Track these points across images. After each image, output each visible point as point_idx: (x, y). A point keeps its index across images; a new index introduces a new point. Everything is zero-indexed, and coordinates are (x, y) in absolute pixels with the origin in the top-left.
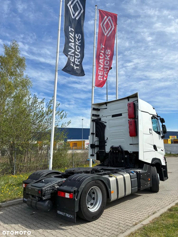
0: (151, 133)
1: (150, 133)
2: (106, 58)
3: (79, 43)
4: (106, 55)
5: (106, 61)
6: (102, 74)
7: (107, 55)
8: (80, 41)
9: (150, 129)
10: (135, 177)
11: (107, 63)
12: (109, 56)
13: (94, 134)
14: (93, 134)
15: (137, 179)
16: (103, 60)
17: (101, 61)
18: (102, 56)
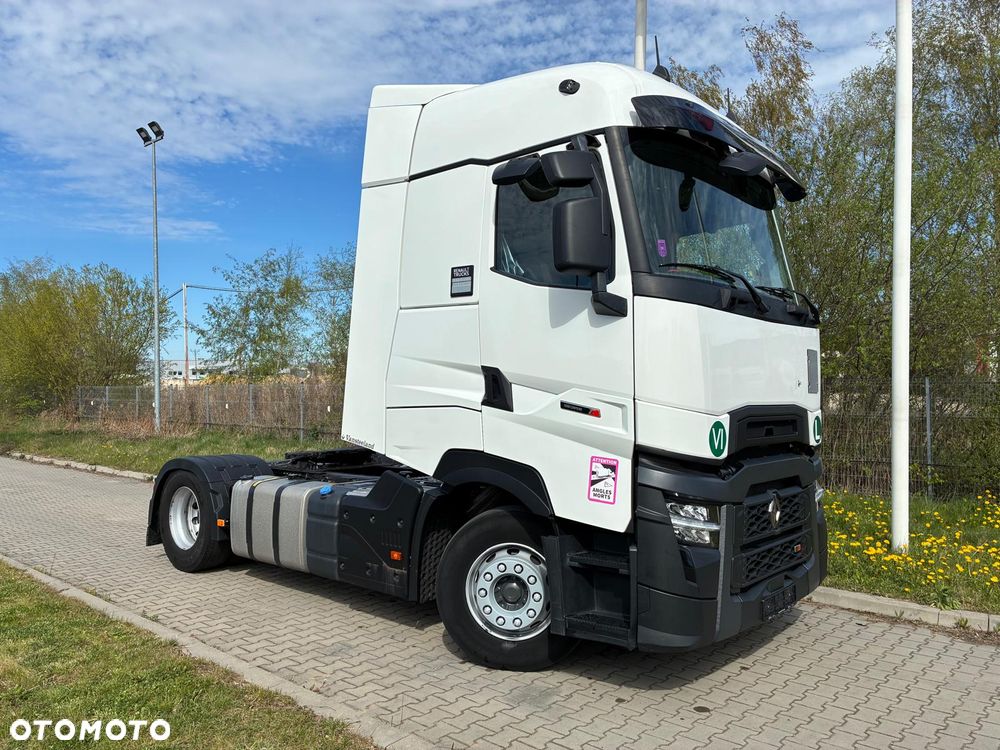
1: (453, 295)
15: (335, 524)
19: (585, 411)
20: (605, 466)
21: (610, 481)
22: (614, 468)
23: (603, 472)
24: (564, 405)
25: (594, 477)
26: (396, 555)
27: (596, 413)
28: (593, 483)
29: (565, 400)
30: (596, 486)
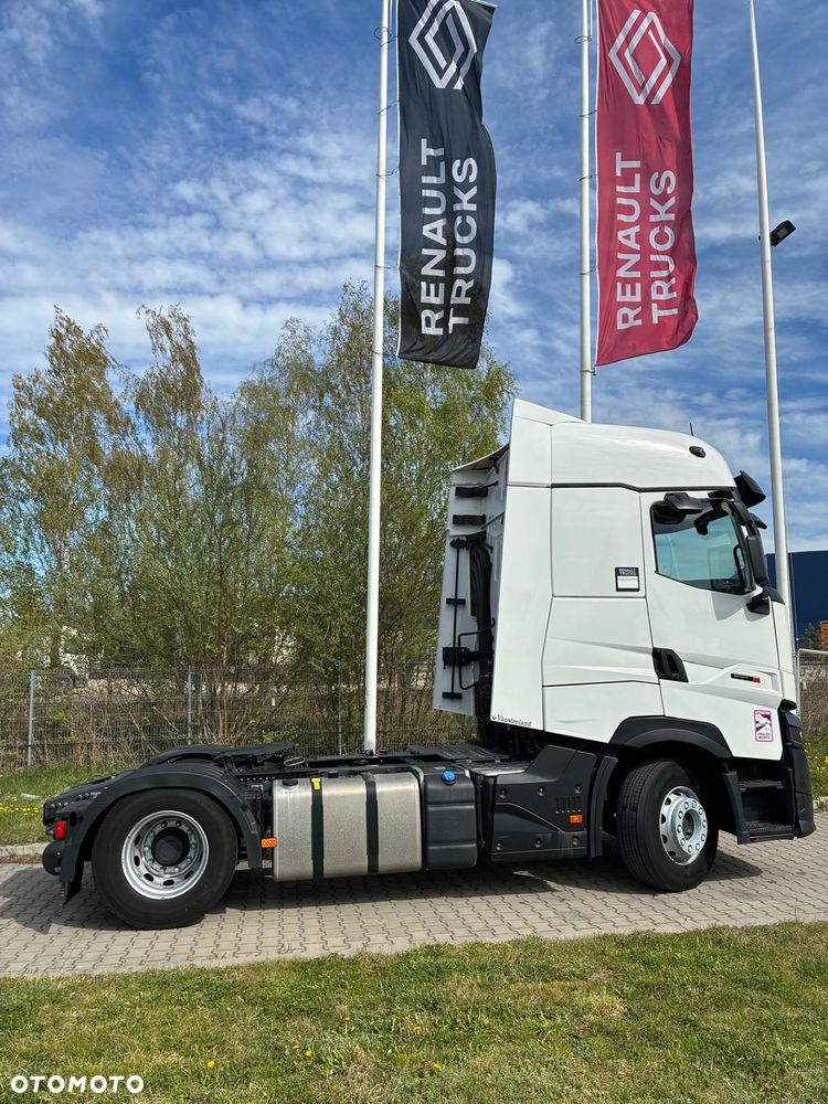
0: (638, 590)
1: (618, 590)
2: (653, 218)
3: (470, 201)
4: (653, 203)
5: (656, 230)
6: (638, 298)
7: (657, 199)
8: (474, 191)
9: (617, 569)
10: (469, 798)
11: (661, 239)
12: (672, 201)
13: (463, 602)
14: (455, 603)
15: (473, 807)
16: (637, 229)
17: (628, 237)
18: (629, 210)
19: (751, 679)
20: (764, 716)
21: (768, 726)
22: (768, 717)
23: (764, 720)
24: (733, 676)
25: (758, 725)
26: (576, 819)
27: (758, 680)
28: (758, 729)
29: (736, 672)
30: (761, 731)
